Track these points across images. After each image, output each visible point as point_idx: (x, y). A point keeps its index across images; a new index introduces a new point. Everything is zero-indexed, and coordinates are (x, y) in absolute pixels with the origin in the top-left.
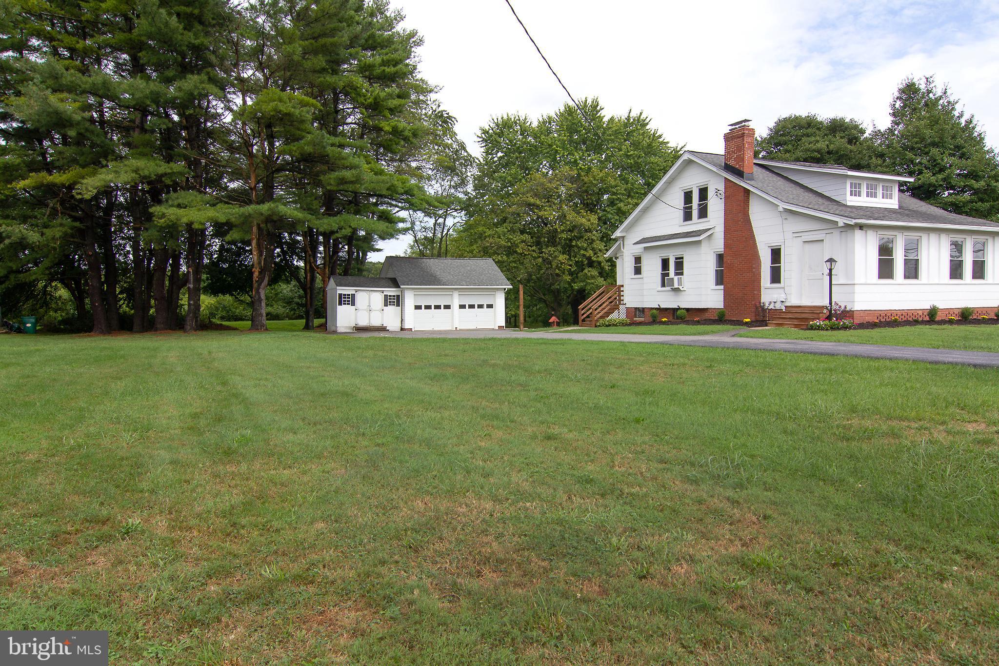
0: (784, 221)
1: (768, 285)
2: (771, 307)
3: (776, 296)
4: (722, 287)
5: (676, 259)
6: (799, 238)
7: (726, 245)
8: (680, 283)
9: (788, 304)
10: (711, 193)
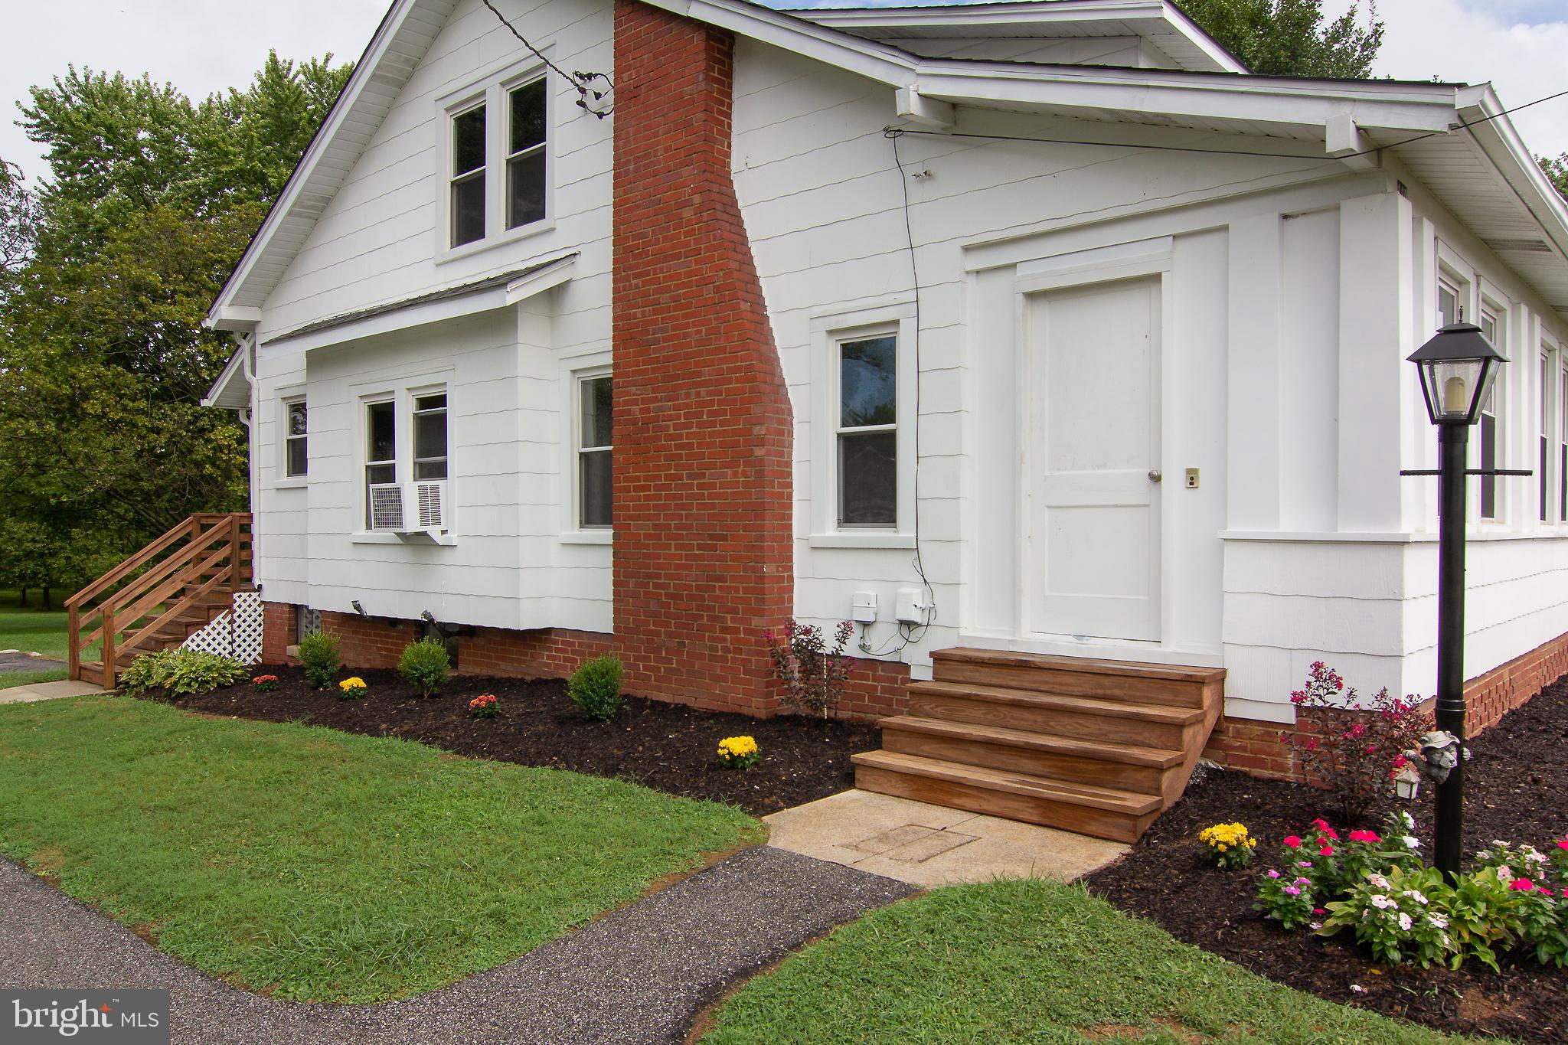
0: (916, 191)
1: (830, 530)
2: (851, 649)
3: (869, 591)
4: (606, 535)
5: (424, 403)
6: (1003, 280)
7: (625, 334)
8: (431, 509)
9: (943, 642)
10: (560, 104)
